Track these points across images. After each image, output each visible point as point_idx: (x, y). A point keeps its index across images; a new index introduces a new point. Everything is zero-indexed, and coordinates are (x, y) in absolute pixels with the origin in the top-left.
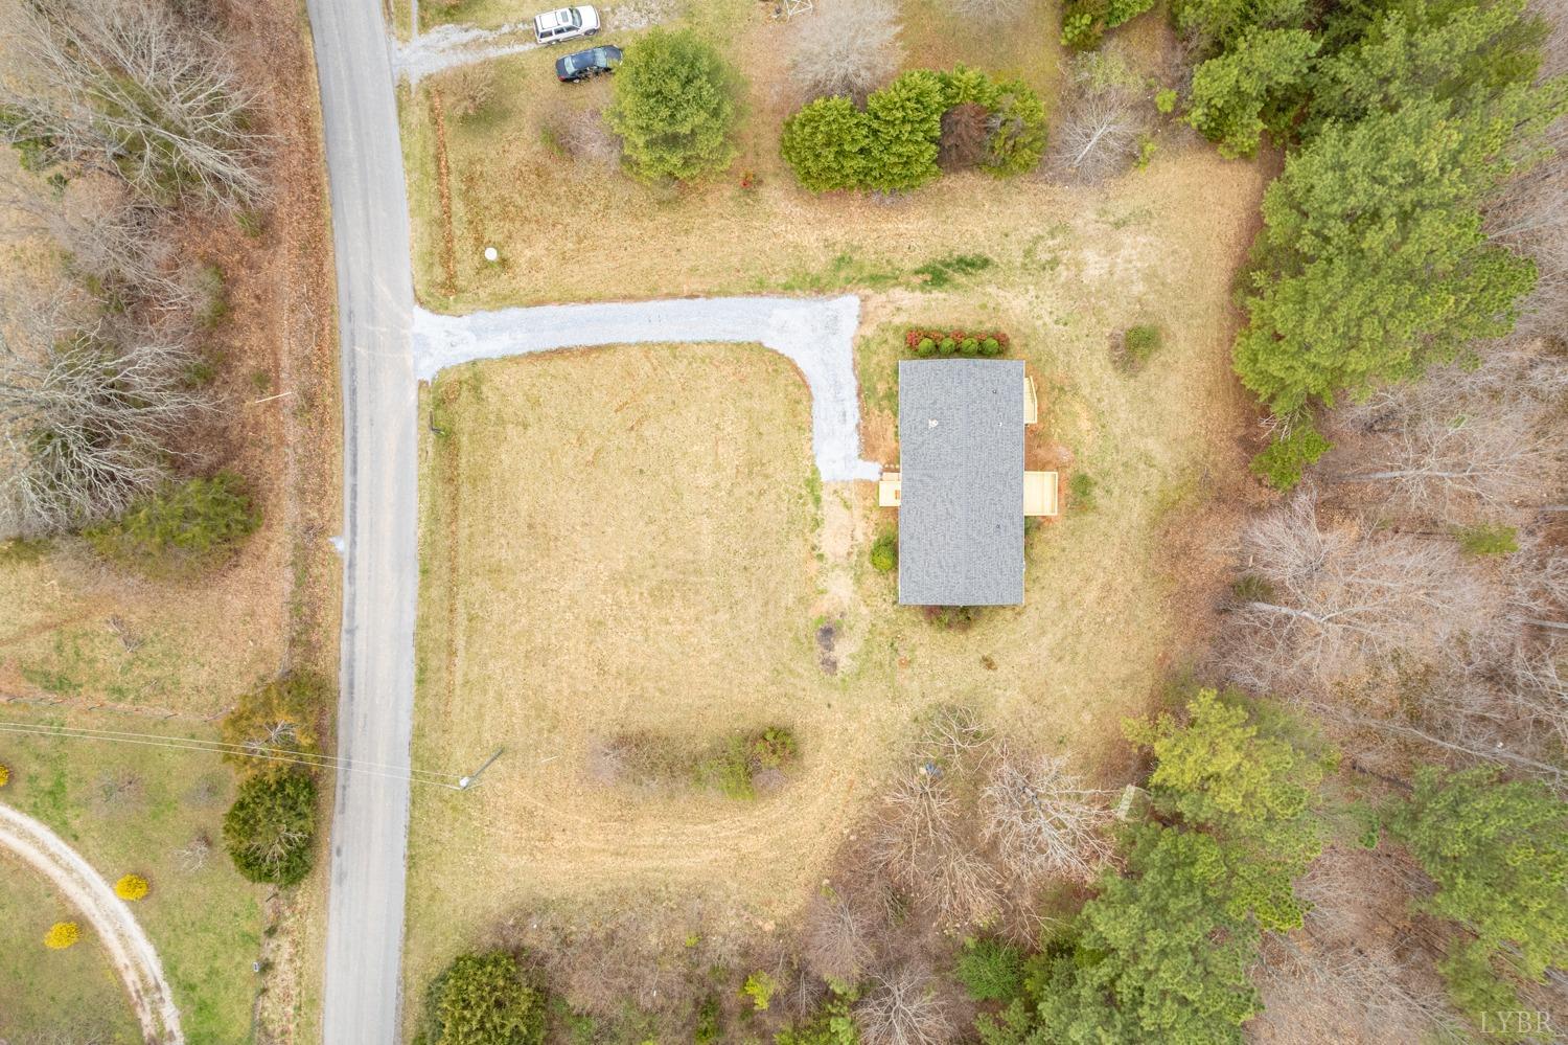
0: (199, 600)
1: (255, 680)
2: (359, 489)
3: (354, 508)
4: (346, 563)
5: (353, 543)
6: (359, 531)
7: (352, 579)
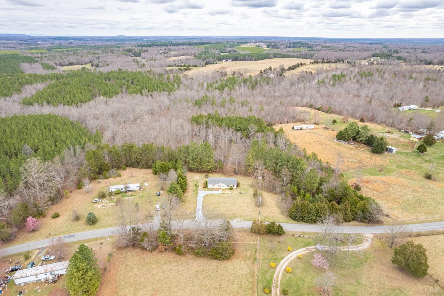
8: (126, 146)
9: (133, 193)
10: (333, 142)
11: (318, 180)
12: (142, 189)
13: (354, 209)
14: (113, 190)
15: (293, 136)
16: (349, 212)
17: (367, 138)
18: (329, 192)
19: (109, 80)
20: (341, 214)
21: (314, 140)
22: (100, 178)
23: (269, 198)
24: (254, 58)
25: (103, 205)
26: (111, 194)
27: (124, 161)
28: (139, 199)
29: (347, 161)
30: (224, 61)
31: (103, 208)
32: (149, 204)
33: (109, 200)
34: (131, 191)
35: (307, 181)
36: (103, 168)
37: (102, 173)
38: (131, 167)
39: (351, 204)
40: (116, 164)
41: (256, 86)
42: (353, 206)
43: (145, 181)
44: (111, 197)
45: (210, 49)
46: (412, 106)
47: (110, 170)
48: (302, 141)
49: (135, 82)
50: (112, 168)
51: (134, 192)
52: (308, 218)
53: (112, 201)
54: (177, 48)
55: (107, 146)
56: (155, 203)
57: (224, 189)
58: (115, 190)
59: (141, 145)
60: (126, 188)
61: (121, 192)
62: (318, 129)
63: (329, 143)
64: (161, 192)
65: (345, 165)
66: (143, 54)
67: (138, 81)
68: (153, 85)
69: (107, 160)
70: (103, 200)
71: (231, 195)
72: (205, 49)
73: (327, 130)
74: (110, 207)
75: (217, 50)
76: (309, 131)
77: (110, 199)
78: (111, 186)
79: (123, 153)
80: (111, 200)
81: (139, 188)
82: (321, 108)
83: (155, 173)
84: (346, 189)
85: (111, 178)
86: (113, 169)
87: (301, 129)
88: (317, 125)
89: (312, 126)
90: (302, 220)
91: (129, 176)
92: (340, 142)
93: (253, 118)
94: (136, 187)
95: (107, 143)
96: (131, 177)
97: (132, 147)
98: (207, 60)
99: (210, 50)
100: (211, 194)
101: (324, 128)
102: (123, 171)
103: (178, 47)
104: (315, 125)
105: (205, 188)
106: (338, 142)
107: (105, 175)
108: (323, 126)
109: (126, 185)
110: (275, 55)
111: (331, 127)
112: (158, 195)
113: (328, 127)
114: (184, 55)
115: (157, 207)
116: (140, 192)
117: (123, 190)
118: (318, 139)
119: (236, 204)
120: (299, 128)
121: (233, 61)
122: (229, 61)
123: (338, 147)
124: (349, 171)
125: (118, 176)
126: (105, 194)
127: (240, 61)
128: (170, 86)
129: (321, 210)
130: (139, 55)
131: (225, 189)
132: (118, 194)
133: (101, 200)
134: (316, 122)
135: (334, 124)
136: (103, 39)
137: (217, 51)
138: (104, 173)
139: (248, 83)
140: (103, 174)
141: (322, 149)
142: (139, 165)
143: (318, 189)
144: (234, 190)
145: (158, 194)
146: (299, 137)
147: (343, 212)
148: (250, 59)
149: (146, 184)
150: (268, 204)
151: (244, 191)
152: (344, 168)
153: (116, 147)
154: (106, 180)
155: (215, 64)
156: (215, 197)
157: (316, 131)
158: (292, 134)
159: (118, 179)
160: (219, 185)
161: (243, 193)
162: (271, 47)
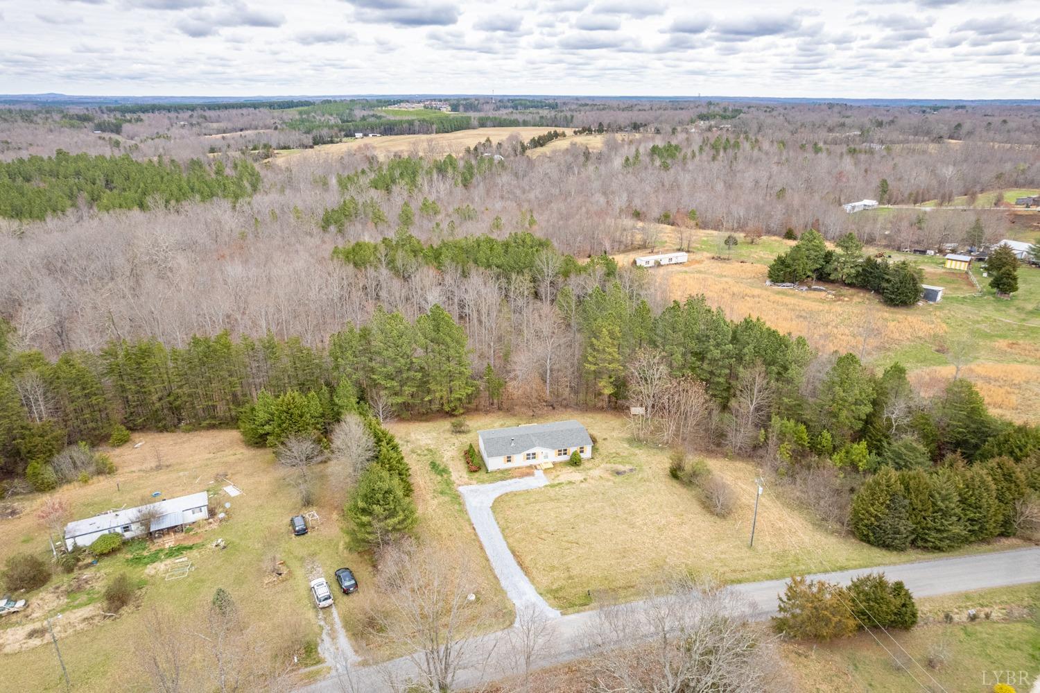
8: (121, 354)
9: (180, 536)
12: (222, 515)
14: (84, 542)
17: (860, 269)
22: (15, 494)
24: (434, 127)
25: (37, 625)
26: (73, 560)
27: (117, 412)
28: (218, 562)
30: (358, 135)
31: (36, 642)
32: (274, 578)
33: (68, 593)
34: (173, 529)
36: (23, 450)
37: (20, 469)
38: (149, 429)
40: (82, 427)
41: (471, 177)
43: (221, 479)
44: (76, 573)
45: (311, 114)
46: (867, 202)
47: (58, 452)
49: (118, 181)
50: (70, 443)
51: (188, 531)
53: (83, 598)
55: (33, 360)
56: (299, 573)
57: (552, 466)
58: (97, 536)
59: (181, 342)
60: (146, 521)
61: (125, 543)
62: (700, 261)
63: (754, 291)
64: (312, 515)
66: (126, 127)
67: (126, 180)
68: (178, 186)
69: (40, 413)
70: (35, 601)
72: (300, 114)
73: (726, 263)
74: (77, 633)
75: (331, 115)
76: (681, 267)
77: (74, 583)
78: (71, 525)
79: (108, 381)
80: (79, 588)
81: (205, 510)
83: (259, 441)
85: (65, 487)
86: (74, 448)
87: (659, 265)
88: (689, 254)
89: (683, 256)
90: (913, 542)
91: (147, 466)
92: (786, 287)
93: (528, 240)
94: (193, 510)
95: (34, 350)
96: (159, 468)
97: (146, 353)
98: (315, 132)
99: (314, 117)
100: (514, 494)
101: (713, 258)
102: (118, 451)
103: (227, 112)
104: (686, 254)
105: (477, 475)
106: (775, 288)
107: (35, 475)
108: (707, 254)
109: (145, 509)
110: (482, 122)
112: (302, 533)
113: (722, 256)
114: (246, 129)
115: (323, 591)
116: (215, 526)
117: (136, 530)
119: (639, 522)
120: (652, 264)
121: (382, 134)
122: (371, 135)
123: (788, 300)
125: (100, 472)
126: (42, 564)
127: (401, 134)
128: (232, 188)
130: (117, 129)
131: (557, 464)
132: (113, 551)
133: (20, 603)
135: (729, 248)
137: (331, 118)
138: (29, 471)
139: (450, 173)
140: (25, 474)
142: (180, 420)
144: (587, 465)
145: (299, 525)
148: (425, 129)
149: (231, 491)
153: (77, 360)
154: (46, 499)
155: (337, 143)
156: (536, 501)
157: (699, 267)
159: (102, 484)
160: (528, 455)
161: (625, 472)
162: (461, 108)
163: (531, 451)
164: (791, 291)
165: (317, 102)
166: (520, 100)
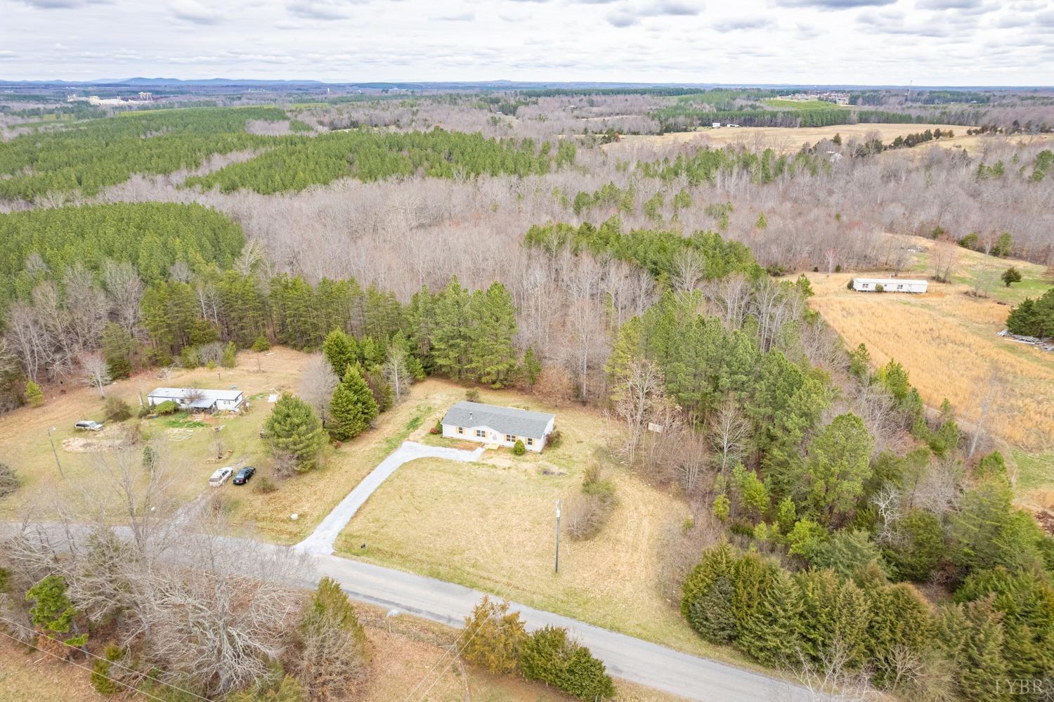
0: (380, 688)
1: (454, 674)
2: (368, 594)
3: (377, 600)
4: (407, 612)
5: (397, 605)
6: (392, 600)
7: (418, 611)
9: (209, 417)
10: (992, 340)
11: (863, 468)
13: (1028, 646)
14: (158, 401)
15: (843, 309)
16: (992, 656)
18: (909, 528)
19: (400, 150)
20: (938, 659)
21: (915, 327)
23: (641, 507)
24: (799, 120)
25: (92, 441)
26: (146, 412)
27: (271, 326)
29: (1036, 413)
30: (716, 125)
32: (212, 458)
34: (205, 410)
35: (816, 465)
39: (1011, 613)
41: (776, 175)
42: (1026, 628)
45: (691, 102)
48: (869, 325)
49: (456, 154)
52: (760, 638)
54: (609, 99)
56: (232, 461)
57: (496, 448)
60: (191, 400)
62: (941, 295)
63: (971, 339)
65: (1029, 425)
67: (462, 153)
70: (106, 427)
71: (506, 473)
72: (681, 101)
73: (975, 301)
76: (904, 298)
81: (233, 404)
82: (973, 238)
84: (997, 530)
87: (880, 290)
88: (941, 284)
89: (921, 285)
90: (730, 639)
92: (1023, 342)
94: (225, 402)
99: (691, 105)
100: (437, 460)
101: (966, 293)
104: (935, 284)
105: (432, 436)
106: (1010, 341)
107: (186, 355)
108: (965, 288)
110: (864, 117)
111: (990, 293)
113: (980, 292)
117: (187, 404)
118: (932, 325)
120: (872, 287)
121: (741, 125)
122: (729, 126)
123: (1006, 357)
124: (1041, 449)
127: (761, 126)
129: (830, 614)
130: (514, 111)
131: (500, 448)
132: (168, 414)
133: (100, 426)
134: (942, 276)
135: (1008, 285)
136: (460, 86)
137: (708, 107)
139: (753, 168)
140: (180, 354)
141: (939, 358)
143: (862, 504)
144: (528, 457)
146: (861, 312)
147: (956, 650)
148: (789, 122)
149: (273, 398)
150: (621, 535)
151: (560, 465)
152: (1019, 435)
154: (184, 372)
155: (691, 131)
157: (933, 300)
158: (840, 302)
160: (478, 431)
161: (553, 473)
162: (860, 100)
163: (481, 428)
164: (1026, 349)
165: (707, 90)
166: (940, 92)
